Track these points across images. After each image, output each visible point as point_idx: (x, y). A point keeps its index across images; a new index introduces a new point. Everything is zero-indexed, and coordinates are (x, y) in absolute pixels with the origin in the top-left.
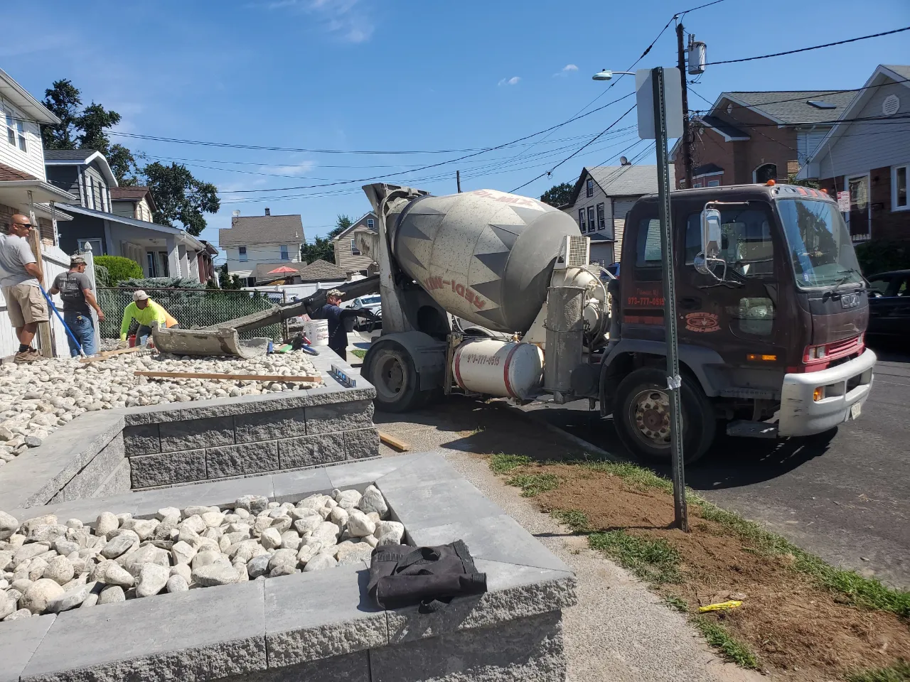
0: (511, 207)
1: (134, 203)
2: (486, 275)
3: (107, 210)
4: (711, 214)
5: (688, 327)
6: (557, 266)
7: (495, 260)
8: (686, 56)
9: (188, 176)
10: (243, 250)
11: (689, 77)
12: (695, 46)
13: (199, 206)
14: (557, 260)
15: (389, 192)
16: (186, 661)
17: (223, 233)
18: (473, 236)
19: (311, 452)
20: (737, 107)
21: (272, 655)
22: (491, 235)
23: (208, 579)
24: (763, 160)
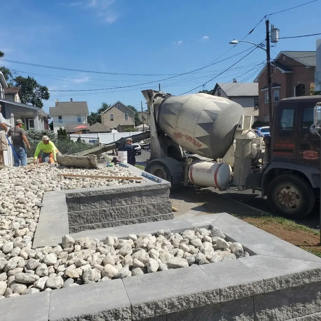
0: (213, 101)
1: (13, 95)
2: (203, 133)
3: (2, 98)
4: (318, 108)
5: (304, 157)
6: (238, 129)
7: (208, 126)
8: (270, 34)
9: (35, 83)
10: (60, 118)
11: (271, 44)
12: (274, 30)
13: (40, 97)
14: (238, 126)
15: (154, 94)
16: (191, 299)
17: (51, 109)
18: (195, 115)
19: (144, 211)
20: (287, 58)
21: (222, 297)
22: (205, 114)
23: (175, 265)
24: (299, 82)
